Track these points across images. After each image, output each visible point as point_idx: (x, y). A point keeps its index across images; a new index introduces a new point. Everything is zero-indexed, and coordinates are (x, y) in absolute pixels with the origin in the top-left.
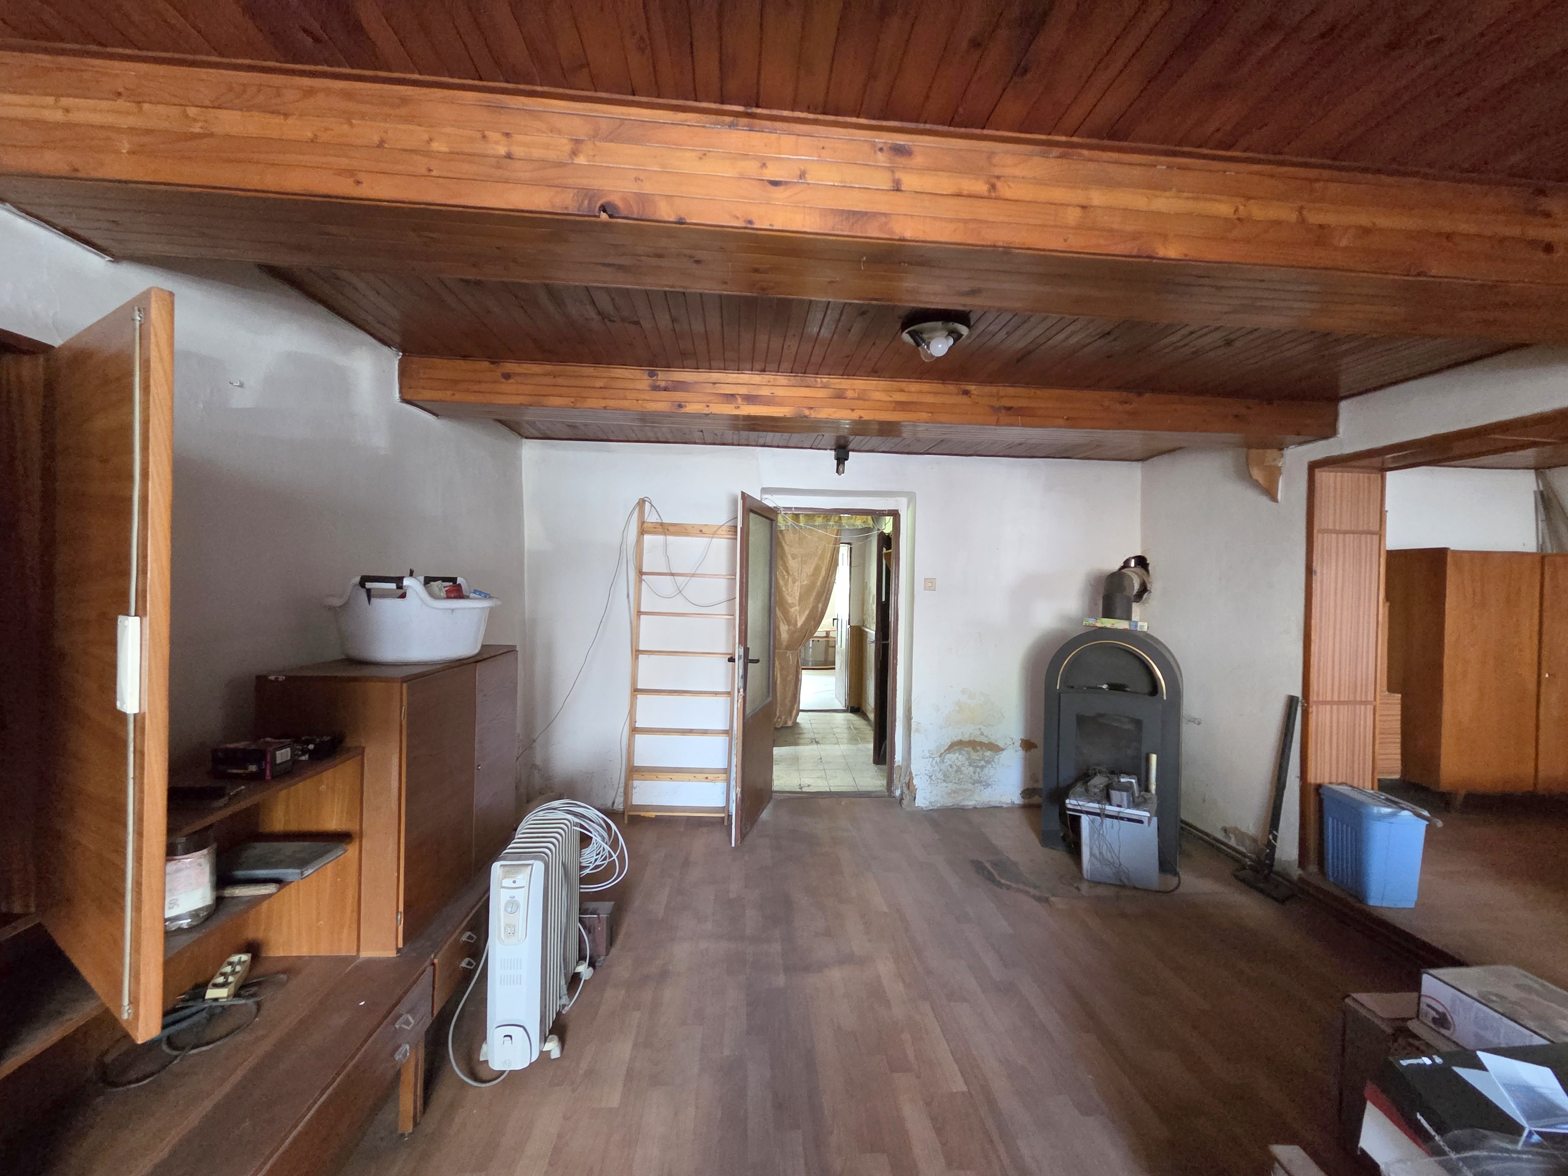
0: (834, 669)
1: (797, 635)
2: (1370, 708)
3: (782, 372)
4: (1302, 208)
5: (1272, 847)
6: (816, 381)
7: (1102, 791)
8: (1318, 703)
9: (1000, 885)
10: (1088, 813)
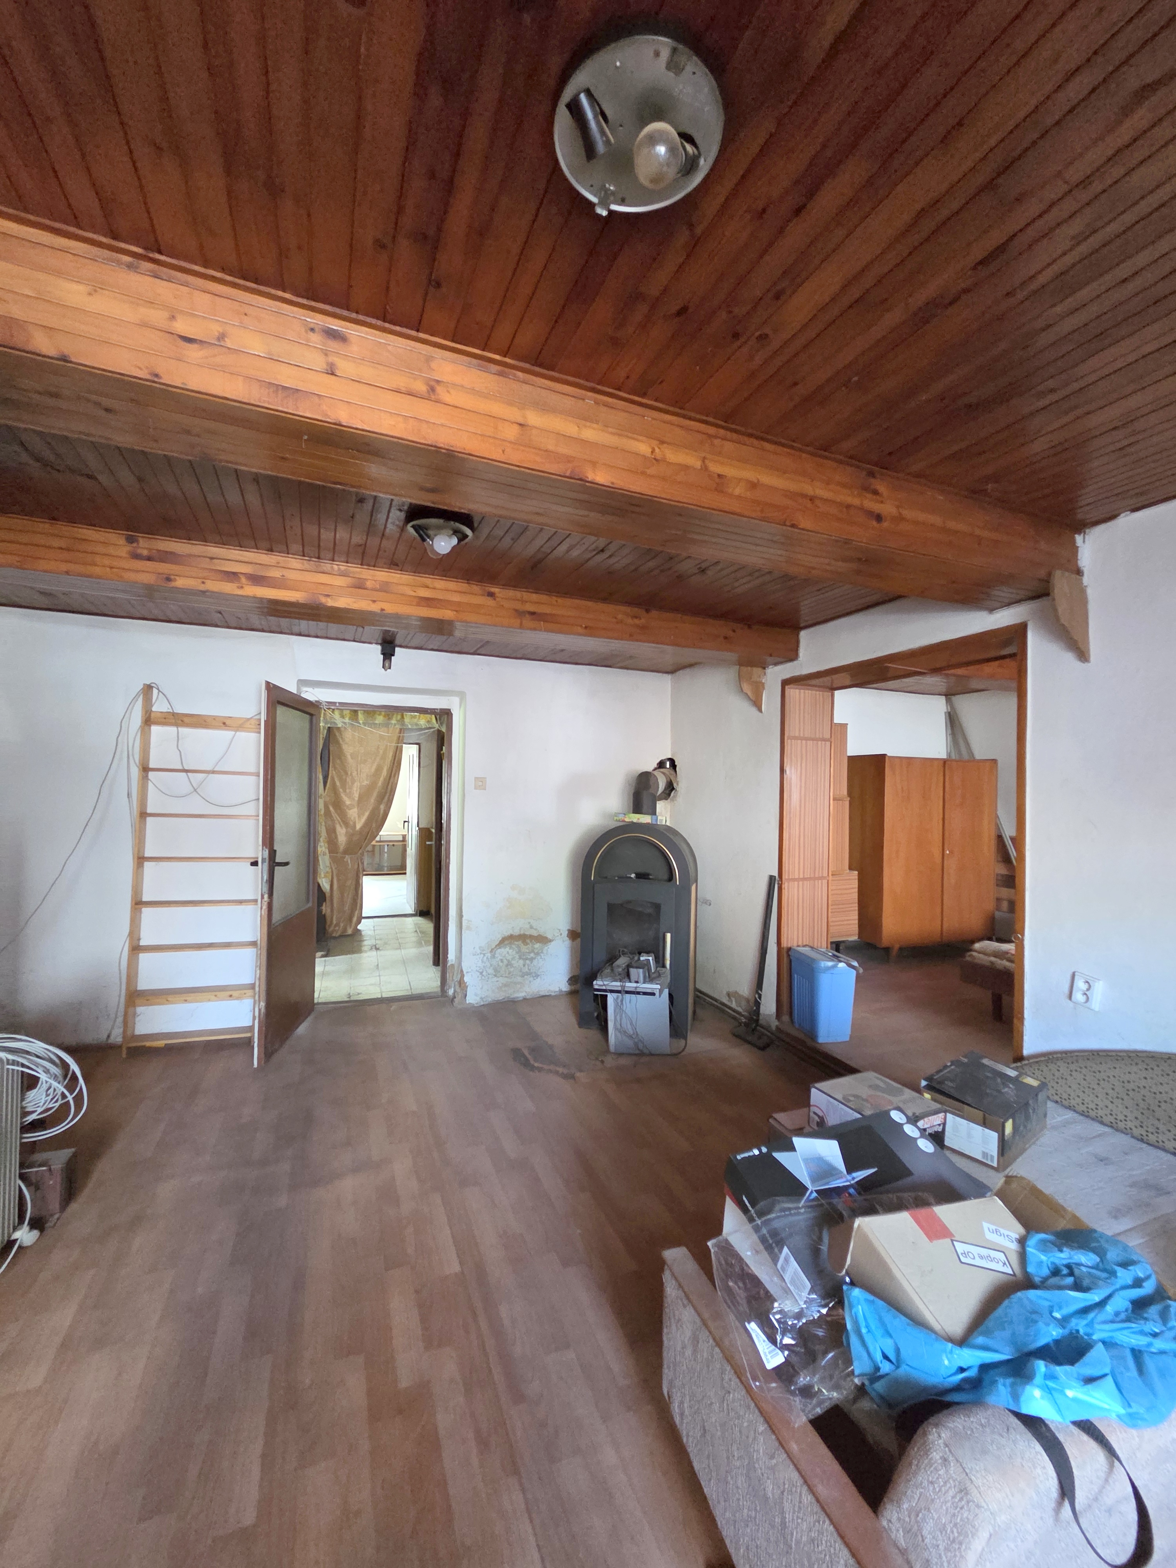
0: (405, 874)
1: (355, 838)
2: (825, 882)
3: (293, 554)
4: (704, 458)
5: (758, 1004)
6: (332, 567)
7: (623, 970)
8: (789, 880)
9: (533, 1068)
10: (612, 991)
